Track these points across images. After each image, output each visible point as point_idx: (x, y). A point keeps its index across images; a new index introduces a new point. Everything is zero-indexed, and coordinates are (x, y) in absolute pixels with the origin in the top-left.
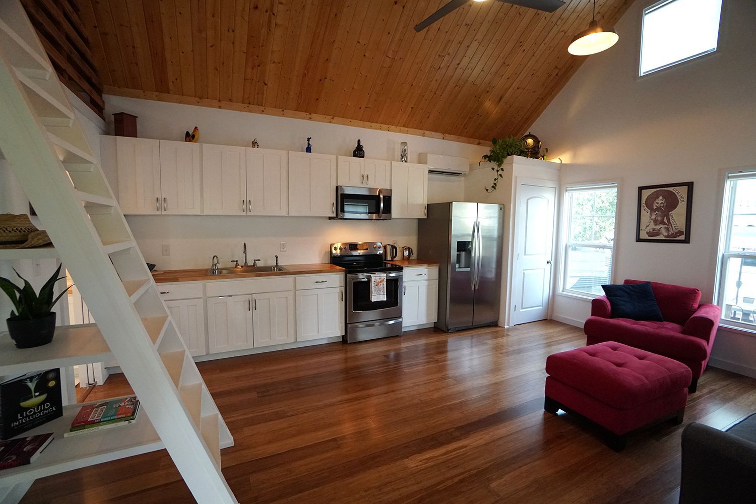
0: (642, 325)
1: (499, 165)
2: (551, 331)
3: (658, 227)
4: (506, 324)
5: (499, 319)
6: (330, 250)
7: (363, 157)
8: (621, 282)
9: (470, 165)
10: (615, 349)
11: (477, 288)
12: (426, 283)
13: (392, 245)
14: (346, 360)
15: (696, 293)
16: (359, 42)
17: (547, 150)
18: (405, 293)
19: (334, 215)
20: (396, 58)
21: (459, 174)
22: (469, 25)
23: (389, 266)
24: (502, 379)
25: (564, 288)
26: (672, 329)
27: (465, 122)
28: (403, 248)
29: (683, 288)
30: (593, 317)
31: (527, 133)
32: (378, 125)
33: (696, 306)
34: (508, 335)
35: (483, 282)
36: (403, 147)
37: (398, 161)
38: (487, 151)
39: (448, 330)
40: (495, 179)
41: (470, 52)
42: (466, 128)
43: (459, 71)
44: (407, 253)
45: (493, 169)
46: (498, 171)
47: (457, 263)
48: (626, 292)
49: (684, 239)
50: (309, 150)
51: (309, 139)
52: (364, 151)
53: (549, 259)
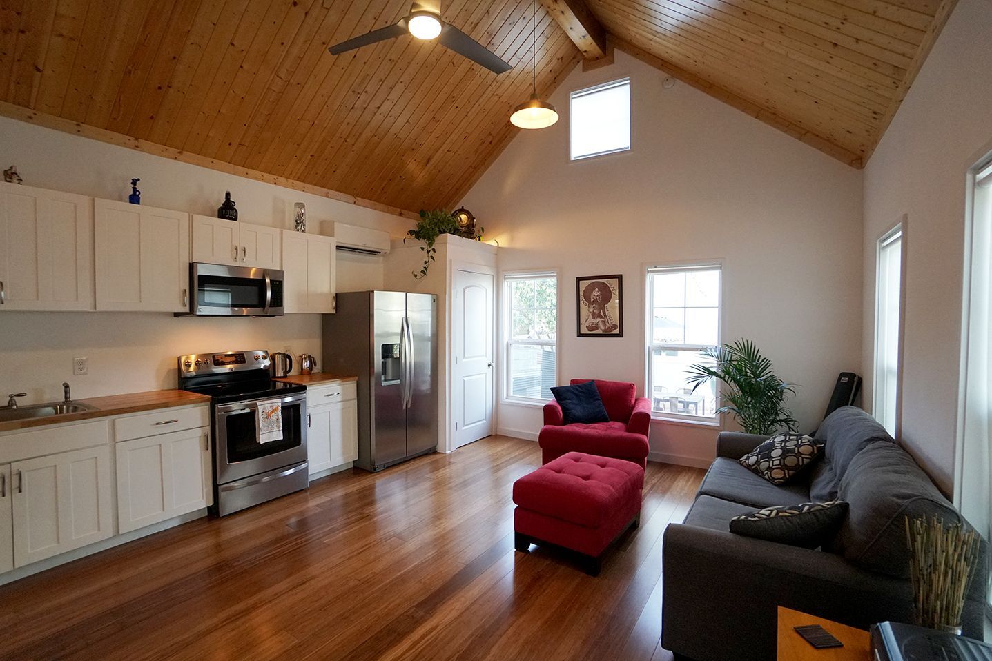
0: (593, 428)
1: (430, 245)
2: (499, 449)
3: (596, 321)
4: (447, 449)
5: (437, 444)
6: (177, 367)
7: (236, 220)
8: (567, 383)
9: (391, 241)
10: (577, 460)
11: (409, 407)
12: (339, 406)
13: (284, 354)
14: (218, 547)
15: (633, 388)
16: (233, 45)
17: (482, 229)
18: (309, 424)
19: (187, 310)
20: (292, 81)
21: (378, 252)
22: (393, 61)
23: (280, 386)
24: (459, 523)
25: (507, 395)
26: (619, 429)
27: (383, 185)
28: (301, 356)
29: (621, 384)
30: (547, 427)
31: (458, 207)
32: (258, 173)
33: (633, 401)
34: (450, 463)
35: (417, 397)
36: (298, 210)
37: (290, 229)
38: (413, 224)
39: (375, 469)
40: (426, 263)
41: (394, 95)
42: (385, 193)
43: (379, 117)
44: (307, 364)
45: (423, 249)
46: (428, 252)
47: (383, 374)
48: (574, 393)
49: (618, 333)
50: (135, 199)
51: (134, 182)
52: (236, 211)
53: (490, 361)
